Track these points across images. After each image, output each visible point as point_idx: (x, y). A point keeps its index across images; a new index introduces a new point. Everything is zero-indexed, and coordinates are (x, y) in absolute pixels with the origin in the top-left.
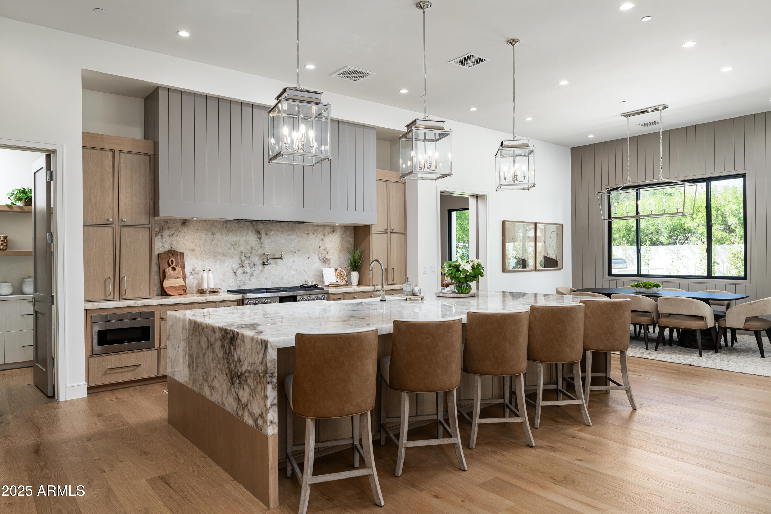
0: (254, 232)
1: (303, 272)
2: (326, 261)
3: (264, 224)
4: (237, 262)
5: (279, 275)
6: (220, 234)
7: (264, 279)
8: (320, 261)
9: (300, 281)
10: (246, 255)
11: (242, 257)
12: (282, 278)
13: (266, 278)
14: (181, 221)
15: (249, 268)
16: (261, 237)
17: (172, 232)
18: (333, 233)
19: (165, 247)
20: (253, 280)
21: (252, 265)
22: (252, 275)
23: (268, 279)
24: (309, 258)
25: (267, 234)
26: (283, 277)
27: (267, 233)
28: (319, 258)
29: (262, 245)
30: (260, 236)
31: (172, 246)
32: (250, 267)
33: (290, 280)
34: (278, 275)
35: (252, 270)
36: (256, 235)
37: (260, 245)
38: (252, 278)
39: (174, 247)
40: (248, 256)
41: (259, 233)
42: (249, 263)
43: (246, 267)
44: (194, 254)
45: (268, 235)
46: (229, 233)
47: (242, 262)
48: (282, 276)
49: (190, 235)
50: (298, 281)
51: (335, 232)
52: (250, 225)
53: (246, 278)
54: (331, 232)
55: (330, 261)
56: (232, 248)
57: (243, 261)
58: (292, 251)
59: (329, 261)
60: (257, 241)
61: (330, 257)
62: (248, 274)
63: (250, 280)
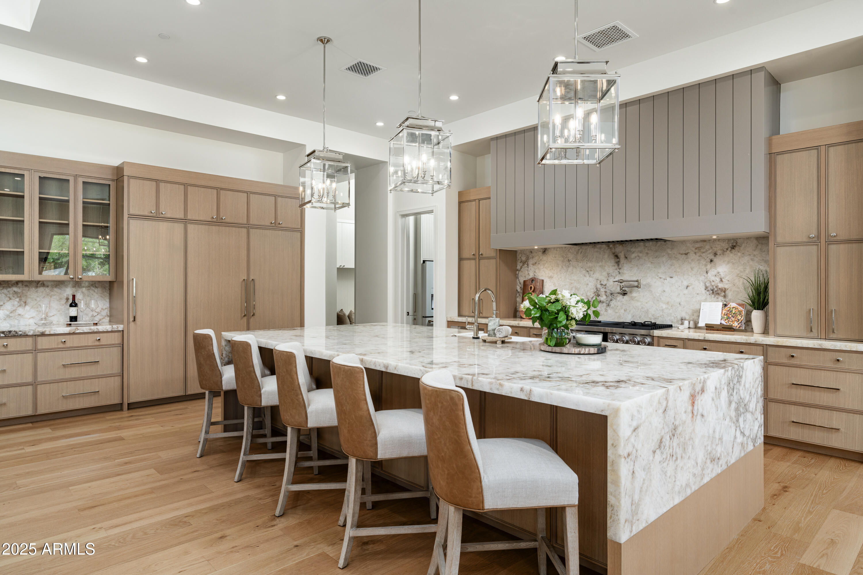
0: (612, 256)
1: (679, 305)
2: (719, 292)
3: (623, 246)
4: (592, 291)
5: (642, 308)
6: (575, 260)
7: (622, 311)
8: (708, 293)
9: (673, 318)
10: (602, 283)
11: (597, 284)
12: (647, 312)
13: (625, 310)
15: (605, 297)
16: (619, 261)
17: (535, 261)
18: (733, 250)
20: (610, 311)
21: (608, 294)
22: (608, 305)
23: (628, 311)
24: (687, 287)
25: (626, 258)
26: (648, 310)
27: (627, 256)
28: (706, 288)
29: (621, 271)
30: (618, 260)
31: (535, 273)
32: (606, 296)
33: (658, 315)
34: (640, 307)
35: (609, 299)
36: (613, 260)
37: (618, 270)
38: (608, 308)
39: (536, 275)
40: (604, 284)
41: (617, 257)
42: (606, 292)
43: (602, 296)
44: (552, 281)
45: (628, 258)
46: (584, 258)
47: (597, 290)
48: (646, 309)
49: (549, 263)
50: (669, 318)
51: (737, 248)
52: (607, 247)
53: (602, 308)
54: (730, 249)
55: (727, 292)
56: (587, 275)
57: (599, 290)
58: (660, 278)
59: (725, 292)
60: (615, 266)
61: (726, 287)
62: (605, 304)
63: (606, 310)
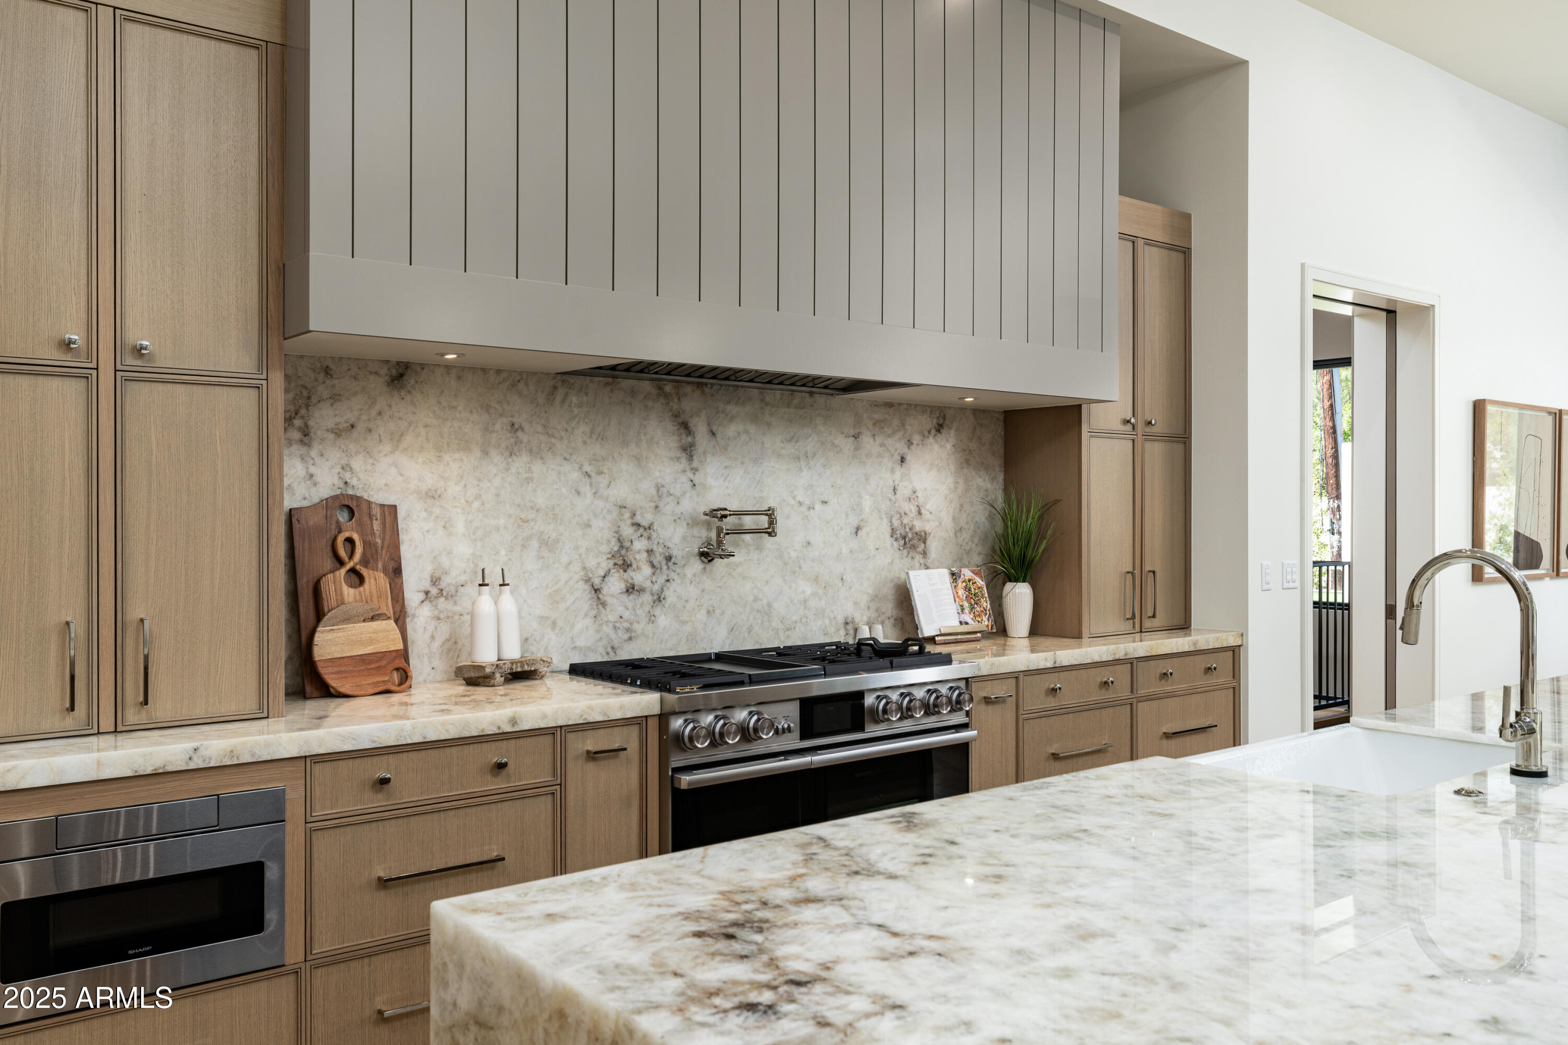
0: (670, 426)
1: (840, 584)
2: (915, 542)
3: (703, 393)
4: (605, 548)
5: (756, 599)
6: (540, 428)
7: (702, 615)
8: (896, 544)
9: (827, 622)
10: (638, 519)
11: (622, 524)
12: (767, 612)
13: (708, 612)
14: (384, 371)
15: (647, 570)
16: (692, 445)
17: (351, 417)
18: (939, 435)
19: (318, 478)
20: (664, 620)
21: (658, 559)
22: (659, 599)
23: (718, 612)
24: (858, 529)
25: (713, 434)
26: (769, 605)
27: (714, 429)
28: (893, 531)
29: (697, 480)
30: (690, 439)
31: (347, 476)
32: (653, 566)
33: (794, 618)
34: (752, 598)
35: (661, 579)
36: (675, 438)
37: (690, 475)
38: (658, 611)
39: (354, 482)
40: (645, 523)
41: (685, 427)
42: (650, 552)
43: (638, 568)
44: (437, 511)
45: (719, 436)
46: (573, 424)
47: (622, 547)
48: (765, 602)
49: (423, 432)
50: (820, 623)
51: (943, 431)
52: (654, 391)
53: (639, 612)
54: (933, 431)
55: (928, 542)
56: (586, 490)
57: (627, 544)
58: (800, 504)
59: (925, 542)
60: (678, 459)
61: (928, 528)
62: (647, 598)
63: (652, 618)
